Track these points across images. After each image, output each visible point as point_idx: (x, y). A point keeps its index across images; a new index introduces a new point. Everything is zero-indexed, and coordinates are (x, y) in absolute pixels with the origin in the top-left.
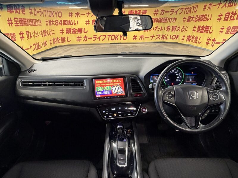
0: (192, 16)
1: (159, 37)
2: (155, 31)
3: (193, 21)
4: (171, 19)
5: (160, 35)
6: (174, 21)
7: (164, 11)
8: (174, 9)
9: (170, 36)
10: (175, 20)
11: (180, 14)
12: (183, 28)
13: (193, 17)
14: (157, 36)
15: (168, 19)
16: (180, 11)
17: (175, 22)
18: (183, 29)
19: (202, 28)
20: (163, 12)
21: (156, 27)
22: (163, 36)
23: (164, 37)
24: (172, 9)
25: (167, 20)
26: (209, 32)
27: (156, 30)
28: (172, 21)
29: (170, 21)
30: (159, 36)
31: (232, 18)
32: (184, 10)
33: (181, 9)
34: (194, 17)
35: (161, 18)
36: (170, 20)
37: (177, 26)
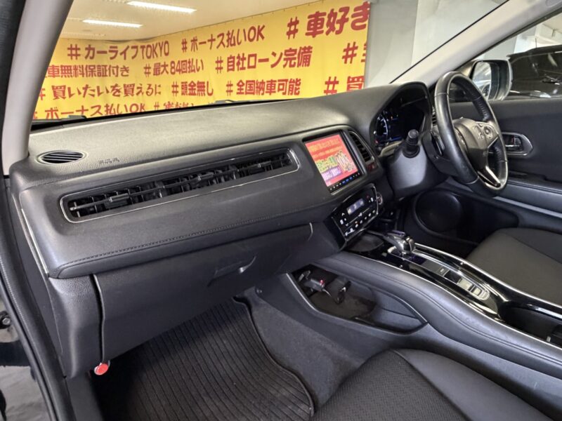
0: (162, 64)
1: (100, 111)
2: (84, 96)
3: (167, 72)
4: (115, 70)
5: (100, 107)
6: (125, 73)
7: (93, 49)
8: (116, 47)
9: (125, 106)
10: (127, 71)
11: (133, 57)
12: (149, 88)
13: (165, 66)
14: (92, 107)
15: (109, 69)
16: (131, 53)
17: (127, 76)
18: (150, 91)
19: (190, 85)
20: (91, 52)
21: (84, 88)
22: (109, 108)
23: (111, 110)
24: (111, 47)
25: (106, 71)
26: (206, 93)
27: (87, 95)
28: (120, 73)
29: (115, 72)
30: (97, 108)
31: (241, 66)
32: (140, 50)
33: (133, 47)
34: (167, 66)
35: (90, 66)
36: (113, 71)
37: (134, 85)
